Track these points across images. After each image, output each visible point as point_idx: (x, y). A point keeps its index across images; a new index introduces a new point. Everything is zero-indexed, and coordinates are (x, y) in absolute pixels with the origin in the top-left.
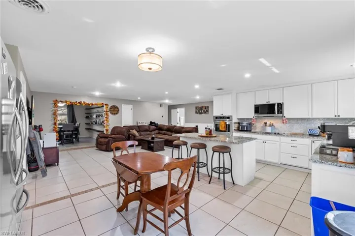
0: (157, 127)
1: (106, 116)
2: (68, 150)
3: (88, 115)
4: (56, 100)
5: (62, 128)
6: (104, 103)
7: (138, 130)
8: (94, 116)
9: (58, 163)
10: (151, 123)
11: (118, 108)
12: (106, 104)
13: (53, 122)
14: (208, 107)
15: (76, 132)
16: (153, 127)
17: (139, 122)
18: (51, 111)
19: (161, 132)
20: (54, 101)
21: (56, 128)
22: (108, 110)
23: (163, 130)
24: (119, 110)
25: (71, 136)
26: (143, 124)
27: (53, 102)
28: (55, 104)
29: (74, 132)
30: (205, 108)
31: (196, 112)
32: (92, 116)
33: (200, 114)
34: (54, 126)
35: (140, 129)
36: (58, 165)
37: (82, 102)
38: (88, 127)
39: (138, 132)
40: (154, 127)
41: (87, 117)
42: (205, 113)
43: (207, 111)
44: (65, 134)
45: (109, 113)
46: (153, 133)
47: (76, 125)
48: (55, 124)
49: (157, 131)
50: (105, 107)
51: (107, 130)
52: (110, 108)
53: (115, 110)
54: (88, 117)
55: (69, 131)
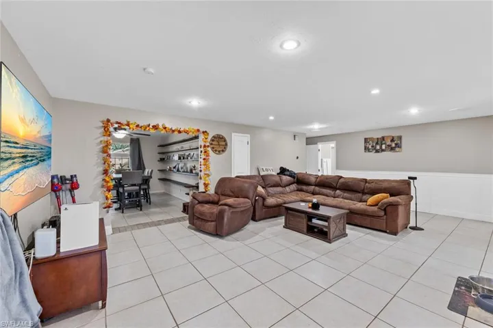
0: (294, 177)
1: (203, 157)
2: (133, 227)
3: (163, 156)
4: (108, 121)
5: (121, 179)
6: (201, 130)
7: (263, 185)
8: (176, 158)
9: (104, 299)
10: (283, 171)
11: (225, 141)
12: (203, 132)
13: (101, 169)
14: (400, 138)
15: (146, 187)
16: (286, 178)
17: (261, 167)
18: (98, 144)
19: (304, 187)
20: (103, 122)
21: (108, 182)
22: (208, 144)
23: (308, 184)
24: (226, 145)
25: (138, 194)
26: (269, 173)
27: (102, 125)
28: (105, 127)
29: (142, 187)
30: (392, 140)
31: (366, 149)
32: (169, 158)
33: (377, 151)
34: (103, 177)
35: (265, 181)
36: (104, 306)
37: (161, 127)
38: (163, 176)
39: (263, 188)
40: (289, 178)
41: (162, 160)
42: (392, 149)
43: (398, 146)
44: (126, 191)
45: (209, 149)
46: (287, 188)
47: (146, 174)
48: (106, 172)
49: (294, 187)
50: (202, 137)
51: (206, 185)
52: (213, 140)
53: (220, 144)
54: (164, 159)
55: (135, 185)
